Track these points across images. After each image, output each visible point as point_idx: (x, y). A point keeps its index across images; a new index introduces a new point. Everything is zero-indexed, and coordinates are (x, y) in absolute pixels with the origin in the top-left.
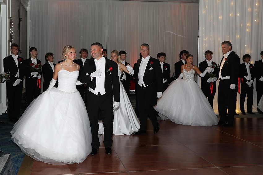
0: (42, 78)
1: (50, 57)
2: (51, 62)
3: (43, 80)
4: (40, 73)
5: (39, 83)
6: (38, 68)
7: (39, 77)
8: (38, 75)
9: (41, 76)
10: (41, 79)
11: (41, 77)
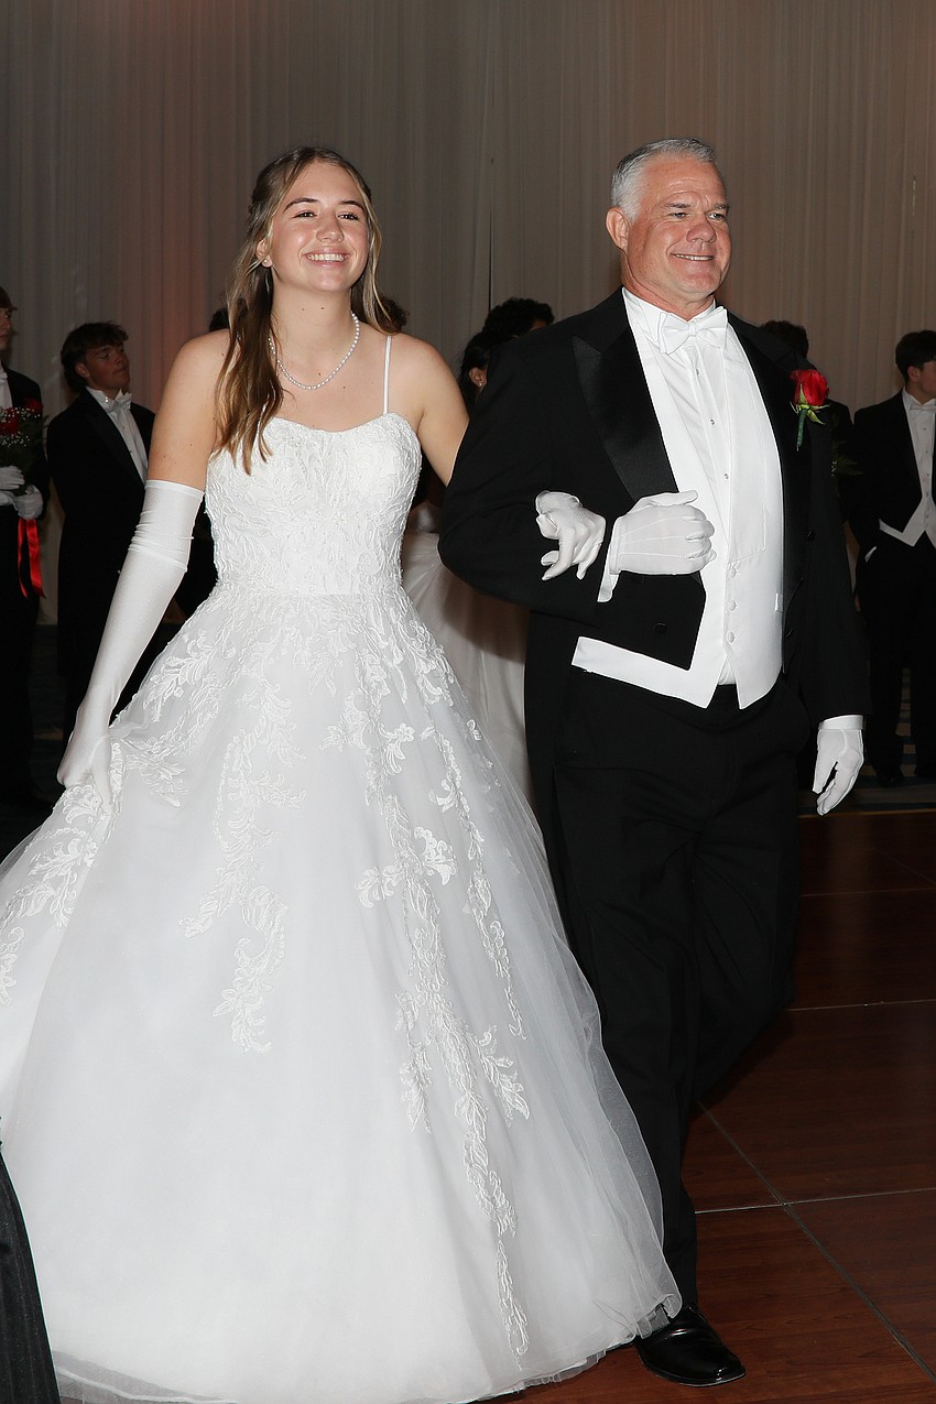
0: (52, 510)
1: (103, 360)
2: (111, 391)
3: (55, 531)
4: (33, 477)
5: (32, 551)
6: (18, 439)
7: (31, 505)
8: (19, 492)
9: (46, 498)
10: (43, 516)
11: (45, 506)
